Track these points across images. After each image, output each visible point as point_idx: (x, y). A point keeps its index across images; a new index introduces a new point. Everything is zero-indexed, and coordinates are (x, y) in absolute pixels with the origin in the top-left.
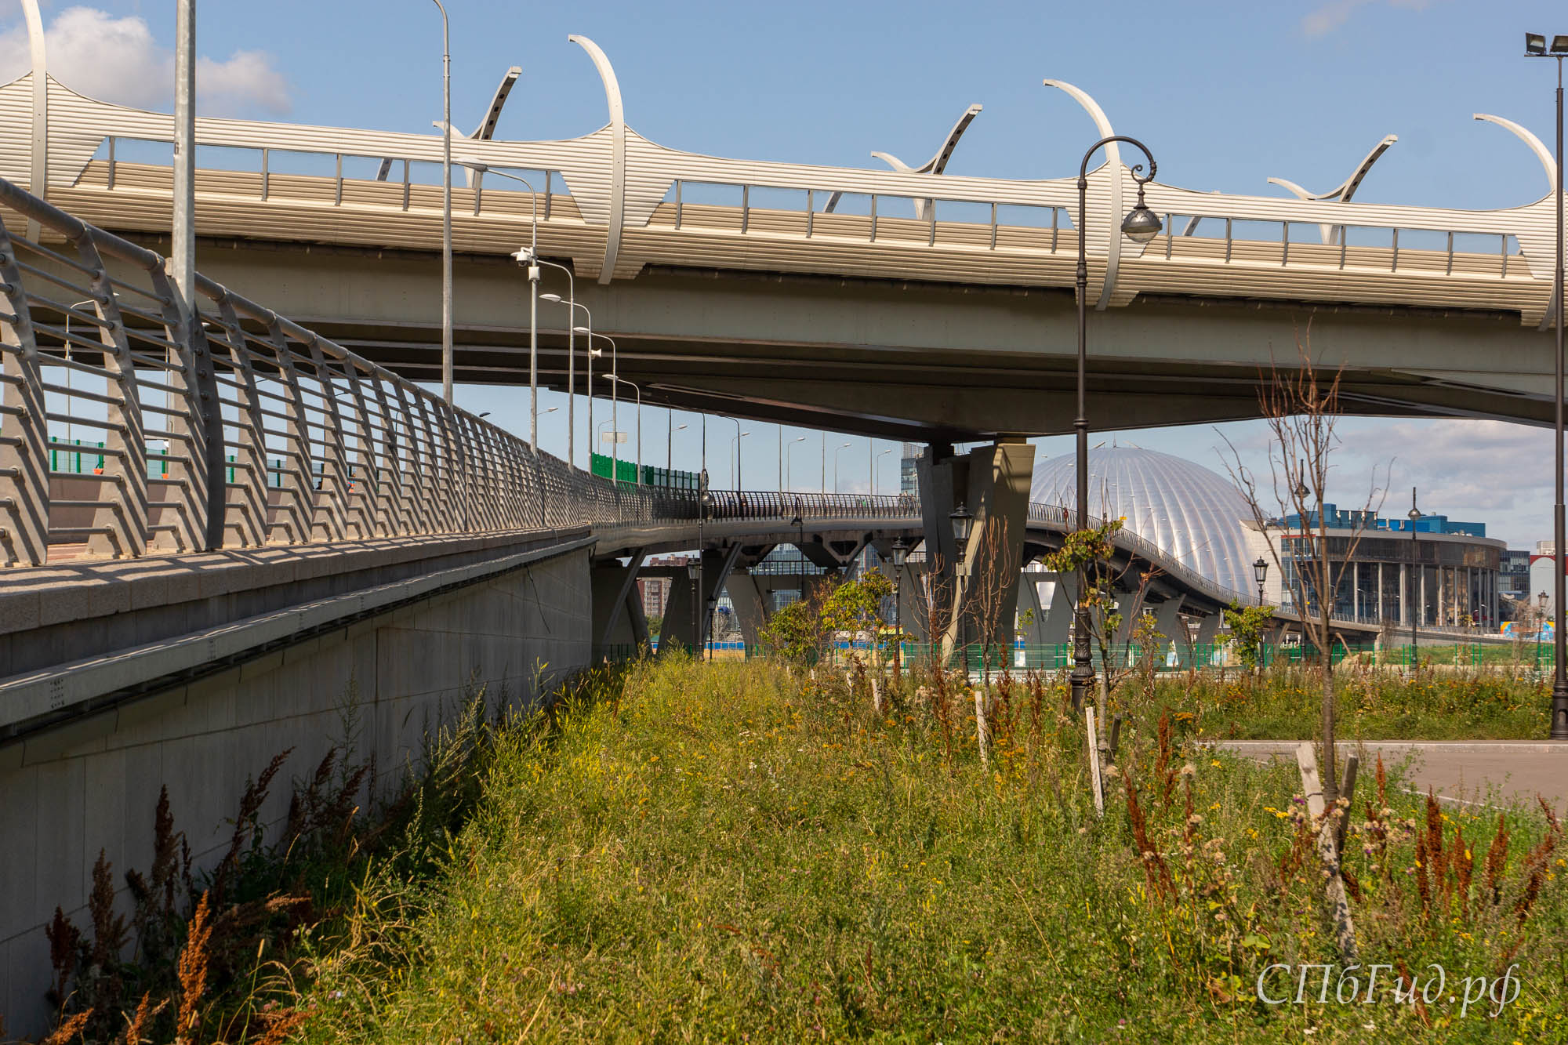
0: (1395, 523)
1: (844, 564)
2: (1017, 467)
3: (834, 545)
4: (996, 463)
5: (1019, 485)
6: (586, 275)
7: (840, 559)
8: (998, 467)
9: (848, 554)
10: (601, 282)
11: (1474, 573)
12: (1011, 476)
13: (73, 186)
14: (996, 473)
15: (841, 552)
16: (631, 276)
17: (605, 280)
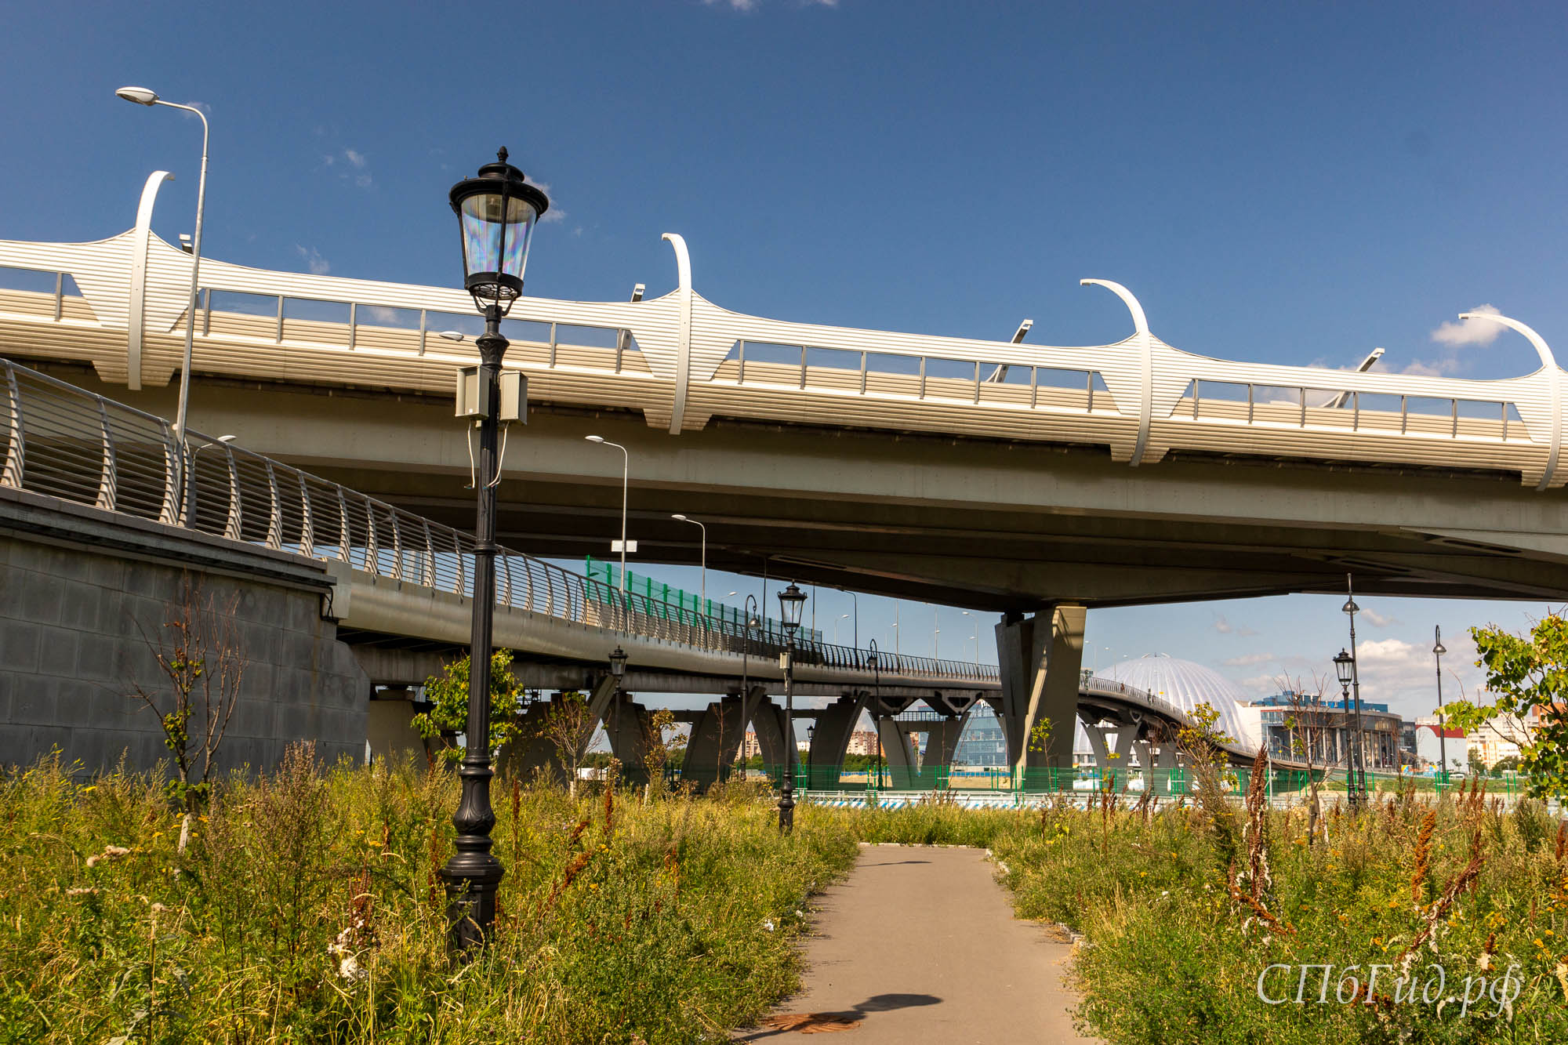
0: (1331, 704)
1: (960, 714)
2: (1072, 627)
3: (951, 699)
4: (1055, 622)
5: (1074, 642)
6: (659, 426)
7: (957, 710)
8: (1056, 625)
9: (962, 706)
10: (672, 432)
11: (1383, 736)
12: (1068, 635)
13: (170, 332)
14: (1055, 630)
15: (957, 705)
16: (699, 426)
17: (675, 430)
